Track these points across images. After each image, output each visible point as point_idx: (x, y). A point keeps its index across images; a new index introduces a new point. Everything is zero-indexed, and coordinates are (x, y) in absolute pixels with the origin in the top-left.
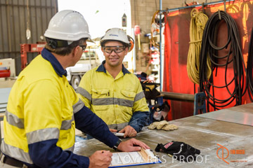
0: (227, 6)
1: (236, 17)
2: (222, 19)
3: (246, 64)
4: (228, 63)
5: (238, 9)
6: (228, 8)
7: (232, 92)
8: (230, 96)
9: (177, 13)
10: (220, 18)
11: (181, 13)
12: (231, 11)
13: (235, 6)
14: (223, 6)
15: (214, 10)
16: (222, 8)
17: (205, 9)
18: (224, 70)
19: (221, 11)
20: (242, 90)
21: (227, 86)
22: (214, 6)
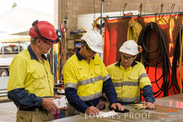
0: (158, 19)
1: (164, 28)
2: (154, 28)
3: (172, 65)
4: (158, 64)
5: (166, 22)
6: (158, 20)
7: (160, 86)
8: (159, 90)
9: (116, 21)
10: (152, 28)
11: (120, 21)
12: (160, 23)
13: (164, 19)
14: (154, 19)
15: (147, 21)
16: (153, 20)
17: (140, 19)
18: (154, 69)
19: (153, 23)
20: (168, 85)
21: (156, 82)
22: (147, 18)
